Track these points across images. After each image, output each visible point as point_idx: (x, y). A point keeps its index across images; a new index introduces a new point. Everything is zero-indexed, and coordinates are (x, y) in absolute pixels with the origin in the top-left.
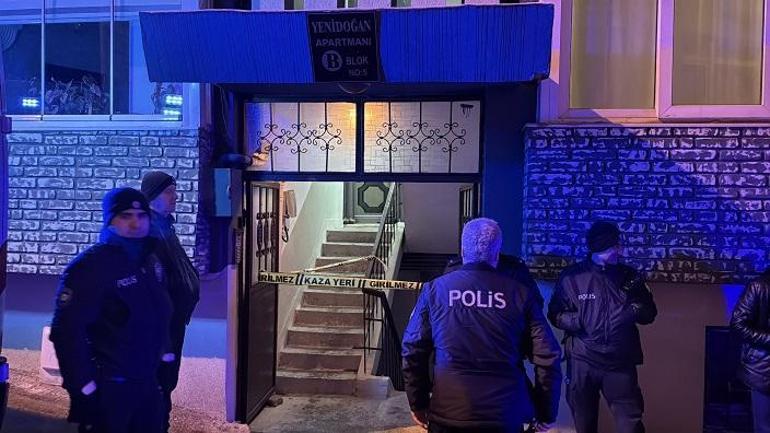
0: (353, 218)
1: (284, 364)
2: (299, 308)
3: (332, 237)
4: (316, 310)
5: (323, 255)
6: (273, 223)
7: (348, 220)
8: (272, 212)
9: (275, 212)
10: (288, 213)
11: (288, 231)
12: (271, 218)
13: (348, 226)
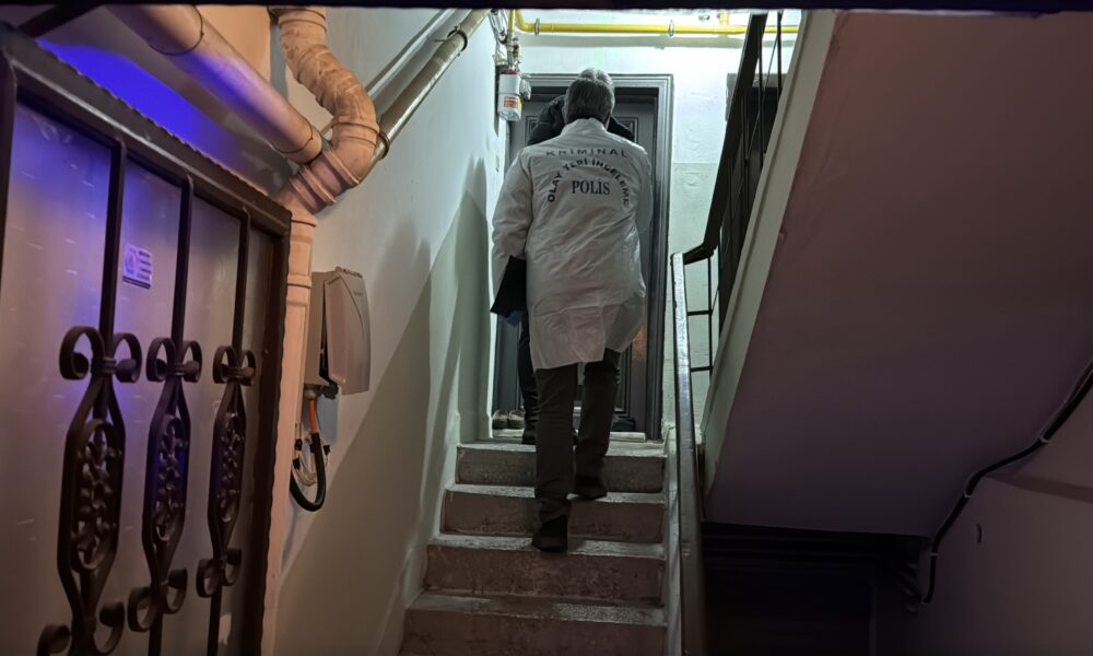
3: (478, 470)
5: (447, 530)
6: (231, 409)
7: (504, 417)
8: (234, 352)
9: (250, 355)
10: (332, 376)
11: (329, 454)
12: (217, 379)
13: (507, 430)
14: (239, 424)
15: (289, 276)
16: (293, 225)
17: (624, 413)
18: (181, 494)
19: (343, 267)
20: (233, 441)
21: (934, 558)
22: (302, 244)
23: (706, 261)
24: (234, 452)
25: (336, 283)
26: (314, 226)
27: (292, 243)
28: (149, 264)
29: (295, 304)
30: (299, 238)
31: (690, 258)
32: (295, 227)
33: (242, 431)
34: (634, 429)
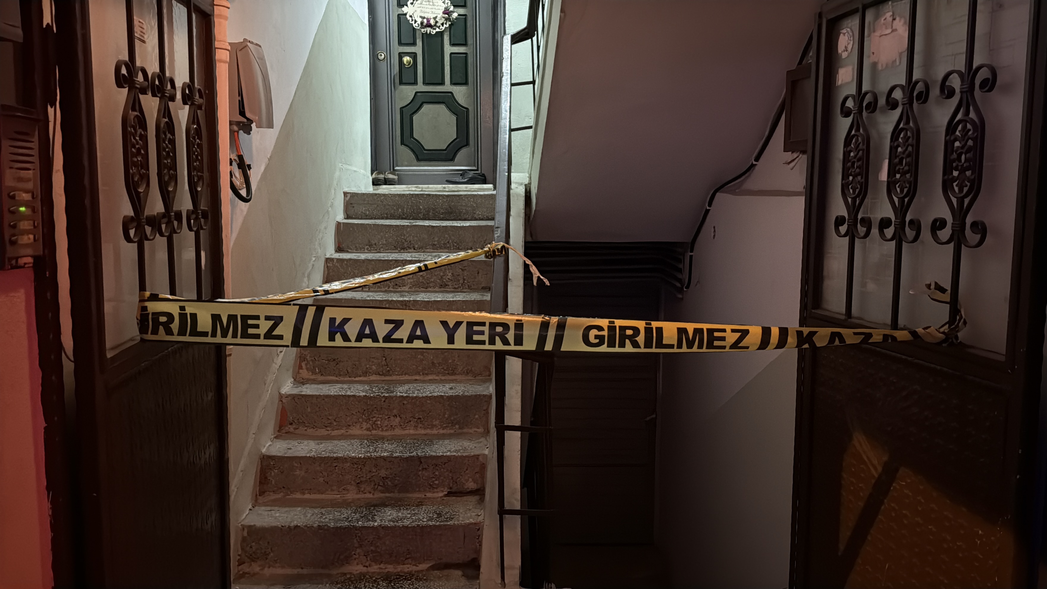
0: (394, 172)
1: (253, 559)
2: (288, 388)
3: (361, 209)
4: (333, 390)
5: (339, 249)
6: (193, 123)
7: (381, 176)
8: (190, 86)
9: (199, 90)
10: (248, 115)
11: (251, 170)
12: (185, 103)
13: (384, 186)
14: (198, 132)
15: (216, 43)
16: (215, 7)
17: (477, 170)
18: (174, 166)
19: (249, 39)
20: (197, 143)
21: (691, 256)
22: (222, 20)
23: (530, 40)
24: (198, 150)
25: (245, 49)
26: (229, 8)
27: (216, 20)
28: (143, 29)
29: (221, 61)
30: (220, 16)
31: (517, 38)
32: (217, 10)
33: (200, 139)
34: (485, 182)
